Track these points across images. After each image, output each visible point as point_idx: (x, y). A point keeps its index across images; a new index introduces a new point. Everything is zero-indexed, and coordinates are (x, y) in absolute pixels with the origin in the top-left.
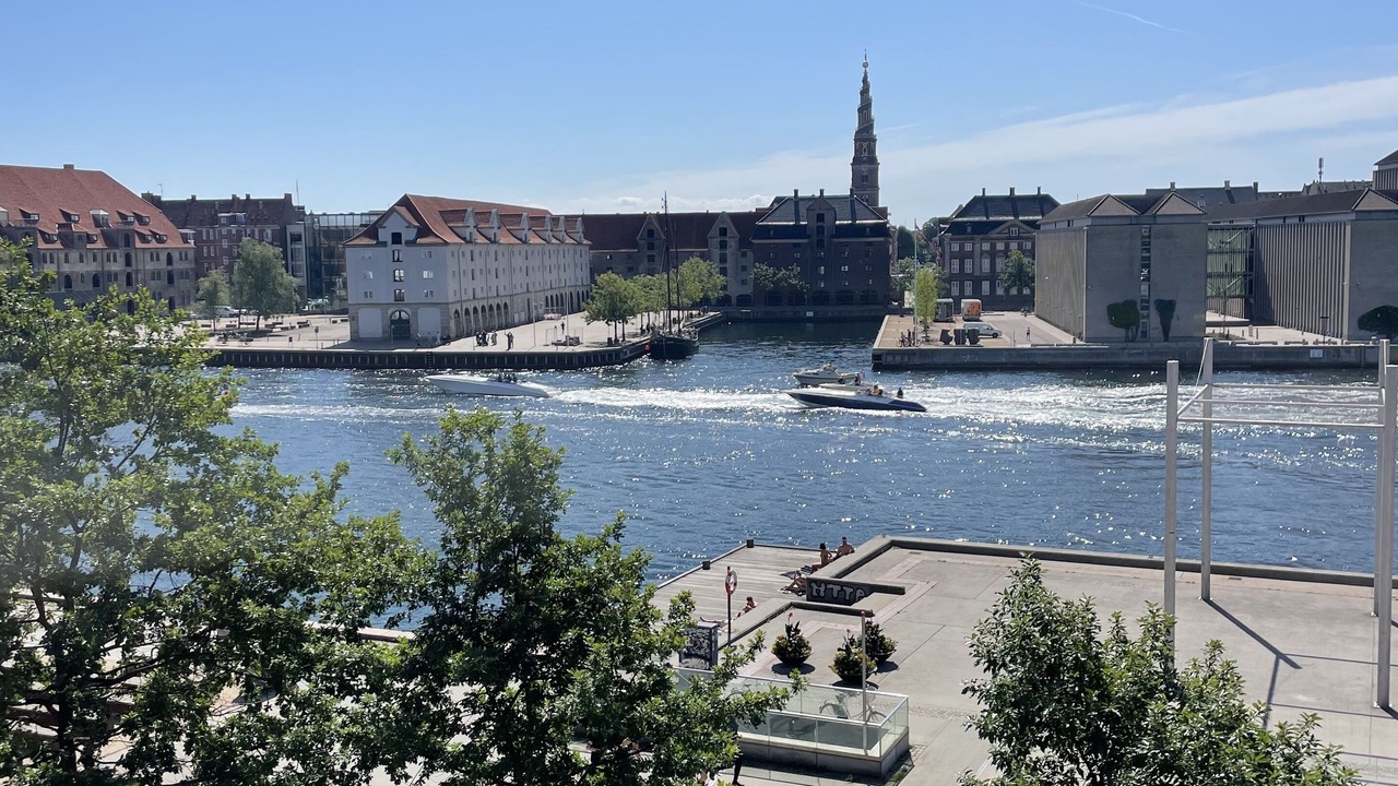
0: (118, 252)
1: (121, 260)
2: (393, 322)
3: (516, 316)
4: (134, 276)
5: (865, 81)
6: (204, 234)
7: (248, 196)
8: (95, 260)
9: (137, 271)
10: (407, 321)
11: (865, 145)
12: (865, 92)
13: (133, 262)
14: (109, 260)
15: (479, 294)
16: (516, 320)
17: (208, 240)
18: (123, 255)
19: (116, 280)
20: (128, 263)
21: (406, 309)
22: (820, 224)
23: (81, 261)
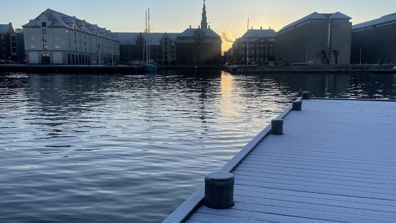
2: (43, 57)
3: (93, 61)
5: (204, 5)
10: (49, 57)
11: (204, 25)
12: (204, 9)
15: (78, 50)
16: (93, 63)
21: (48, 52)
22: (199, 37)
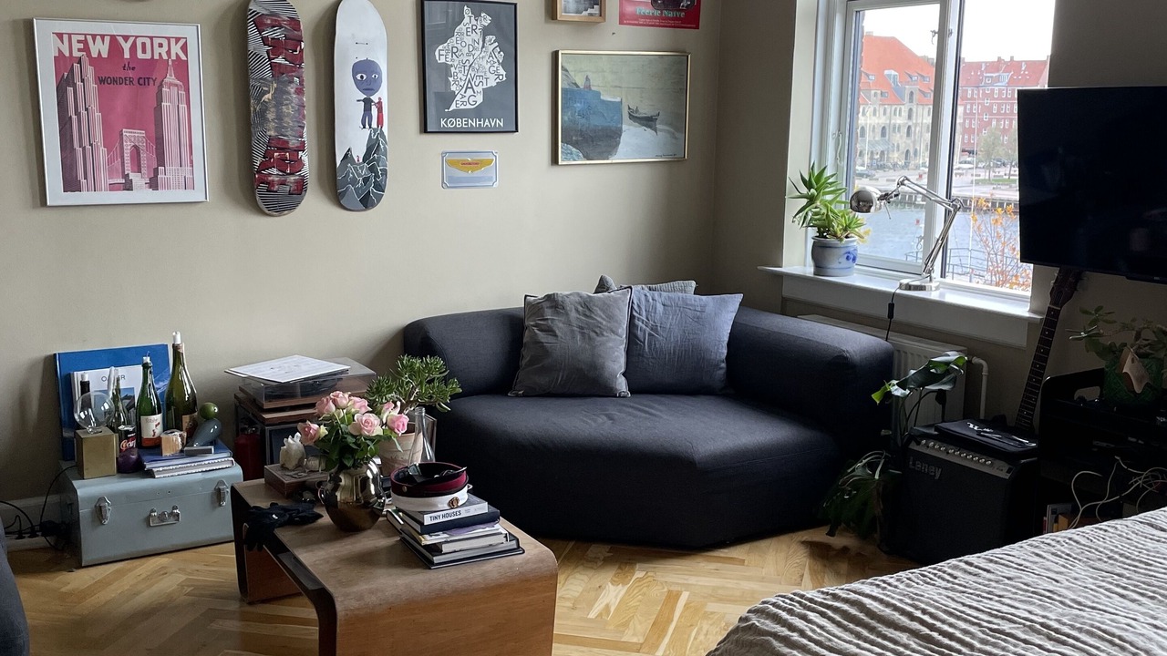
0: (903, 107)
1: (905, 114)
4: (913, 129)
6: (970, 92)
7: (1012, 58)
8: (885, 113)
9: (916, 125)
13: (914, 117)
14: (895, 114)
17: (972, 98)
18: (907, 110)
19: (899, 131)
20: (910, 117)
23: (875, 114)
